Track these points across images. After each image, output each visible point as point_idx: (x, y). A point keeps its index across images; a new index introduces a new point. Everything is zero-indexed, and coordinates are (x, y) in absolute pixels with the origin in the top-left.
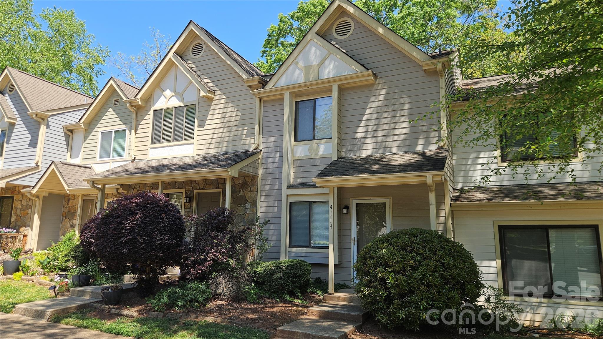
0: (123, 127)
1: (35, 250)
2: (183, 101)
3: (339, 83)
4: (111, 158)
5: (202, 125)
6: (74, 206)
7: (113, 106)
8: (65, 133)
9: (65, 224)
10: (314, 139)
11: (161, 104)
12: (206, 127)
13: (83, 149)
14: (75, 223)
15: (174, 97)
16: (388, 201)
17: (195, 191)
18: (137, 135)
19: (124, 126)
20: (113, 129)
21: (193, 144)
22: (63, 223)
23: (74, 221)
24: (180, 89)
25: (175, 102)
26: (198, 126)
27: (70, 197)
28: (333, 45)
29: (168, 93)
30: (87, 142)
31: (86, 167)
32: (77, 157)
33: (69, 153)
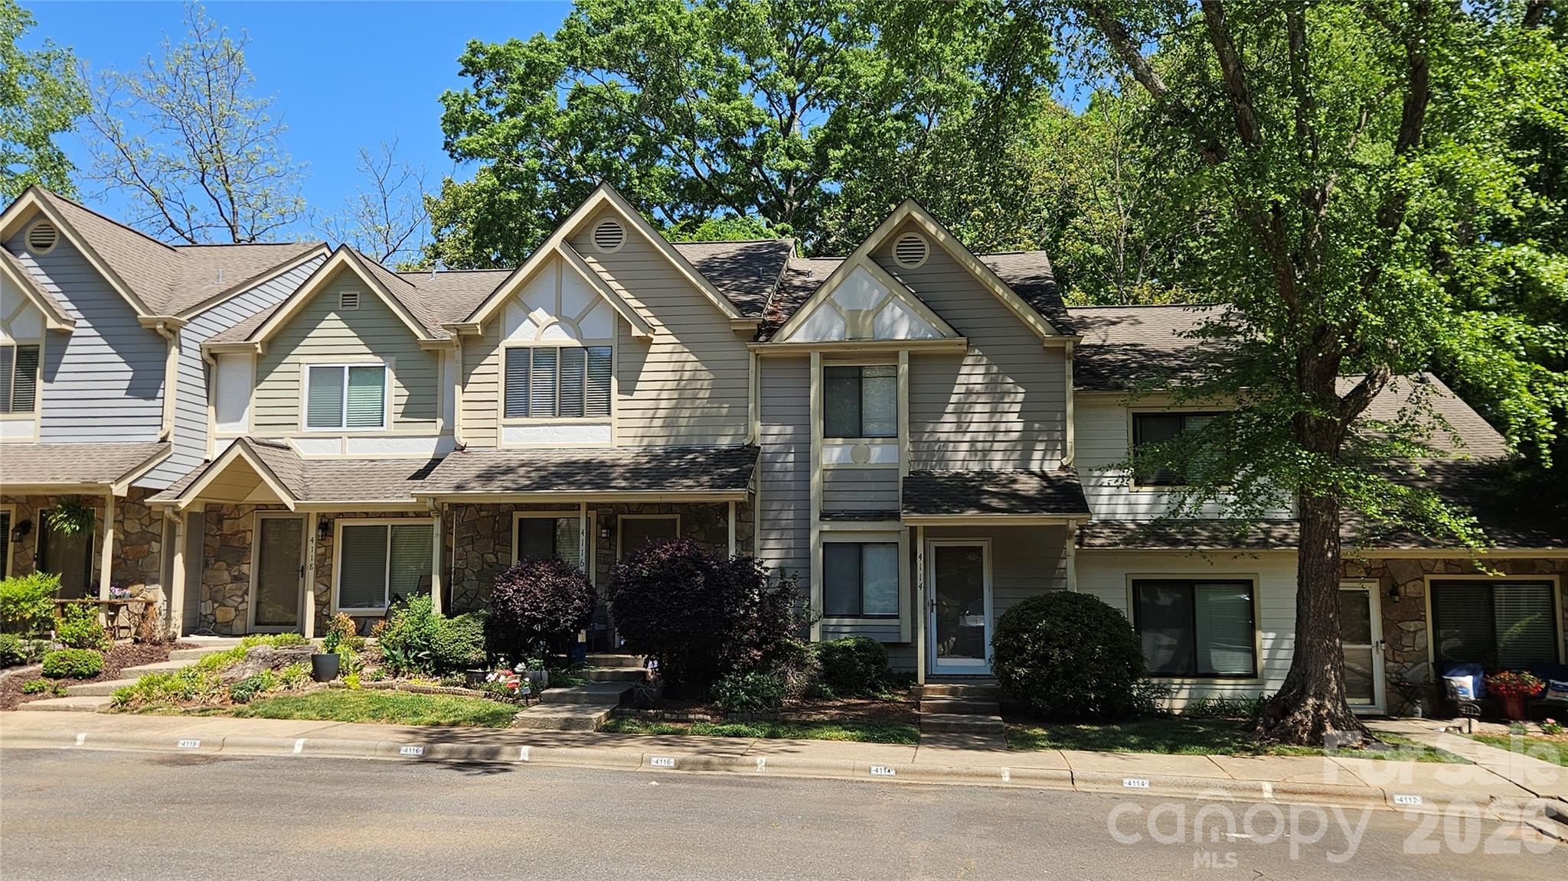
0: (375, 361)
1: (179, 636)
2: (579, 338)
3: (911, 349)
4: (344, 428)
5: (628, 388)
6: (238, 532)
7: (340, 308)
8: (203, 361)
9: (216, 573)
10: (861, 436)
11: (523, 336)
12: (636, 395)
13: (253, 401)
14: (247, 572)
15: (557, 326)
16: (986, 545)
17: (620, 517)
18: (468, 397)
19: (378, 359)
20: (347, 361)
21: (610, 424)
22: (209, 573)
23: (245, 568)
24: (571, 310)
25: (559, 337)
26: (620, 392)
27: (224, 511)
28: (893, 276)
29: (540, 315)
30: (262, 386)
31: (266, 445)
32: (238, 418)
33: (212, 409)
